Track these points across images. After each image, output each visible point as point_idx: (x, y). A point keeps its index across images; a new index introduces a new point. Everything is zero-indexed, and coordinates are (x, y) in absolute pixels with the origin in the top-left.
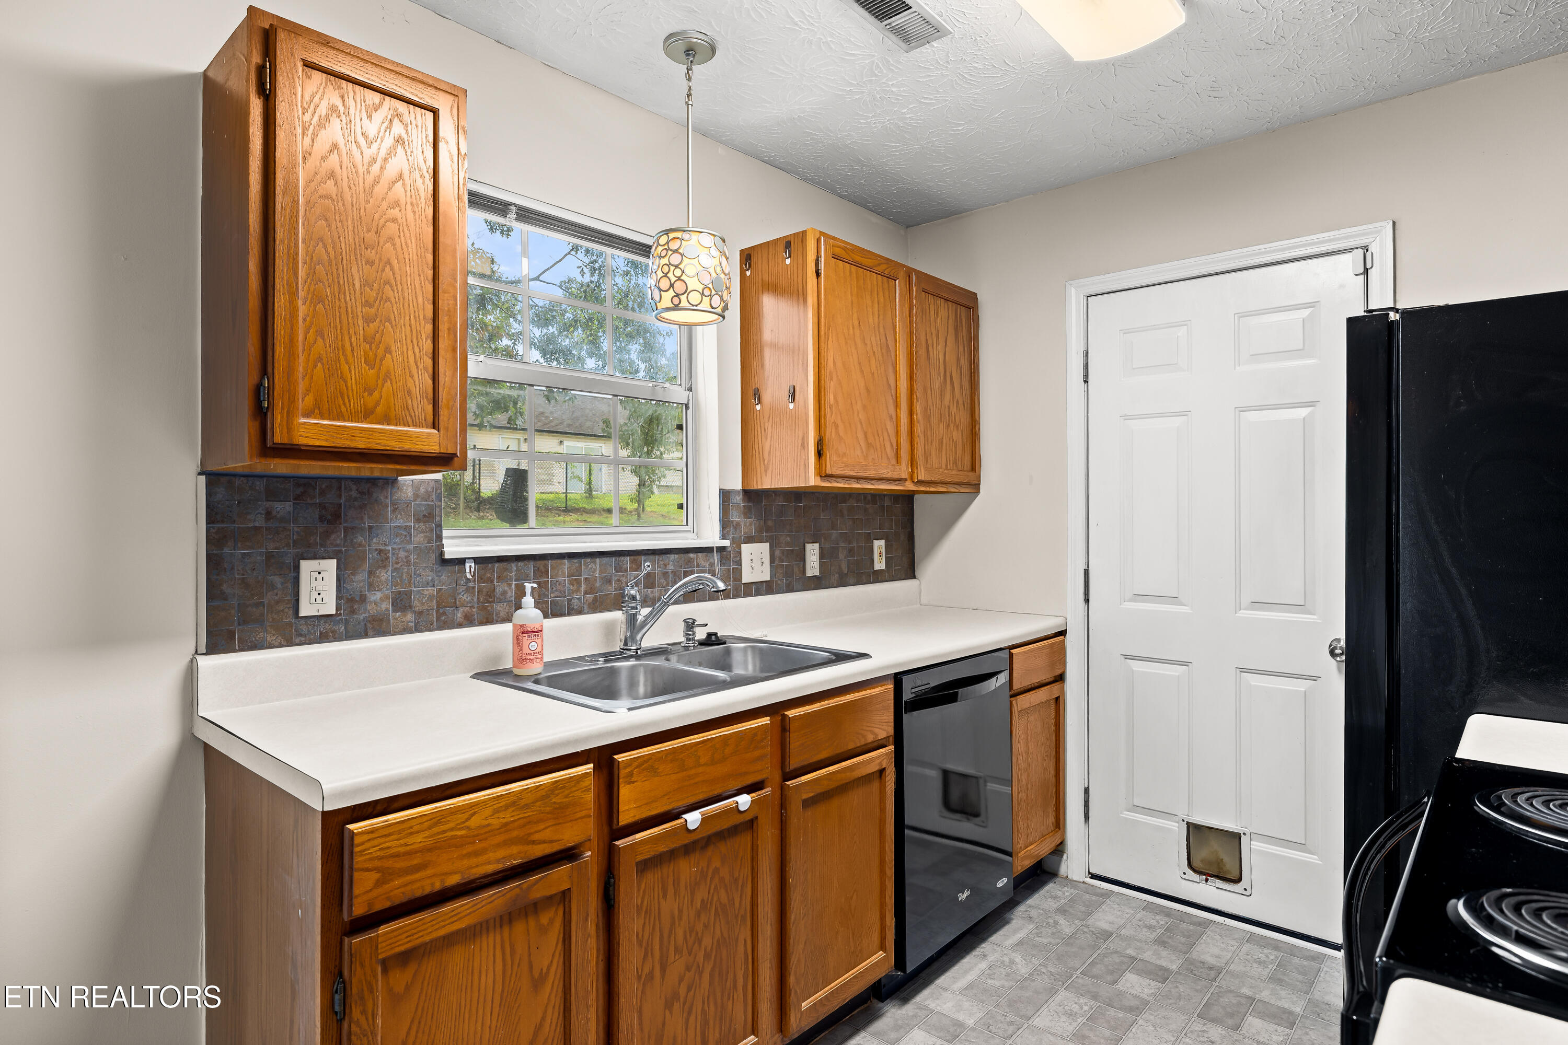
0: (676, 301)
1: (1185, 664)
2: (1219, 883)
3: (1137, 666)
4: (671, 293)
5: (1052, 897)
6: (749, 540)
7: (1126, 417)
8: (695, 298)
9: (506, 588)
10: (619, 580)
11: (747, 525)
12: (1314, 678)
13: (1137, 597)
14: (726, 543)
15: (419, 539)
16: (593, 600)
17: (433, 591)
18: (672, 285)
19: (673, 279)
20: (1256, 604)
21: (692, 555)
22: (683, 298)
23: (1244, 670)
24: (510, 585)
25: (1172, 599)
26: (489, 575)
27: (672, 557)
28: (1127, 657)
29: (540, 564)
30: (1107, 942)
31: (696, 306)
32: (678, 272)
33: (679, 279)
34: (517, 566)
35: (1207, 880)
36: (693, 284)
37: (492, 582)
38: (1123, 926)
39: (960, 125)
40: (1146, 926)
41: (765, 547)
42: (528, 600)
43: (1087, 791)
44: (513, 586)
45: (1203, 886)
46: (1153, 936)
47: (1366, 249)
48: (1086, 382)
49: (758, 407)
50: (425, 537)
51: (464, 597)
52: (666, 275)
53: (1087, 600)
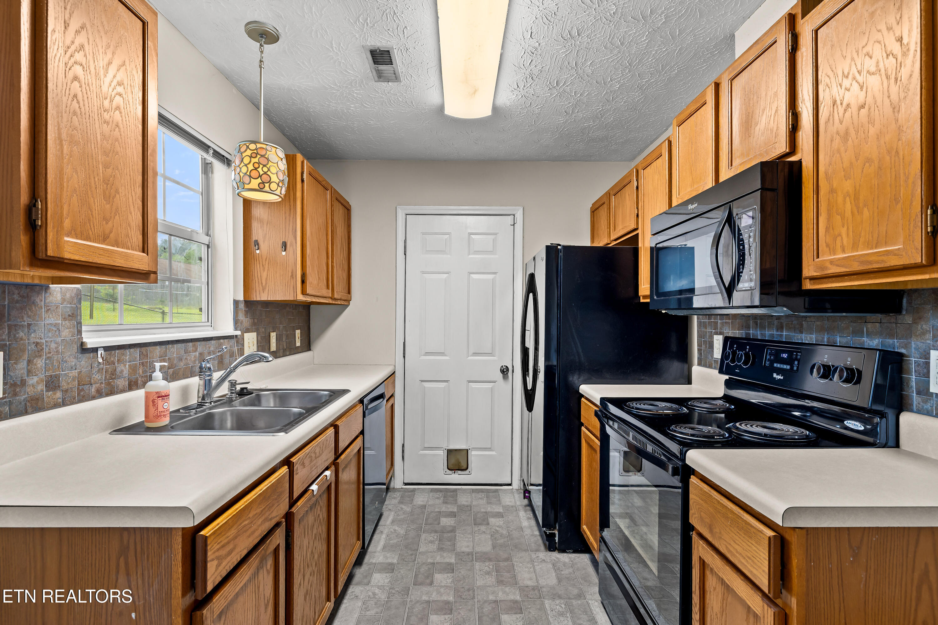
0: (262, 186)
1: (447, 381)
2: (460, 472)
3: (427, 385)
4: (259, 180)
5: (393, 498)
6: (248, 331)
7: (423, 273)
8: (274, 186)
9: (123, 368)
10: (186, 359)
11: (246, 321)
12: (494, 382)
13: (427, 354)
14: (238, 333)
15: (65, 333)
16: (173, 373)
17: (75, 373)
18: (260, 176)
19: (261, 173)
20: (475, 354)
21: (222, 341)
22: (267, 185)
23: (470, 382)
24: (125, 366)
25: (442, 354)
26: (112, 359)
27: (213, 342)
28: (422, 381)
29: (143, 349)
30: (426, 509)
31: (273, 191)
32: (265, 169)
33: (265, 173)
34: (129, 351)
35: (455, 472)
36: (274, 178)
37: (114, 364)
38: (428, 501)
39: (373, 120)
40: (436, 498)
41: (255, 334)
42: (158, 374)
43: (403, 445)
44: (127, 366)
45: (453, 475)
46: (441, 501)
47: (514, 215)
48: (405, 254)
49: (258, 252)
50: (70, 332)
51: (97, 377)
52: (256, 169)
53: (404, 357)
